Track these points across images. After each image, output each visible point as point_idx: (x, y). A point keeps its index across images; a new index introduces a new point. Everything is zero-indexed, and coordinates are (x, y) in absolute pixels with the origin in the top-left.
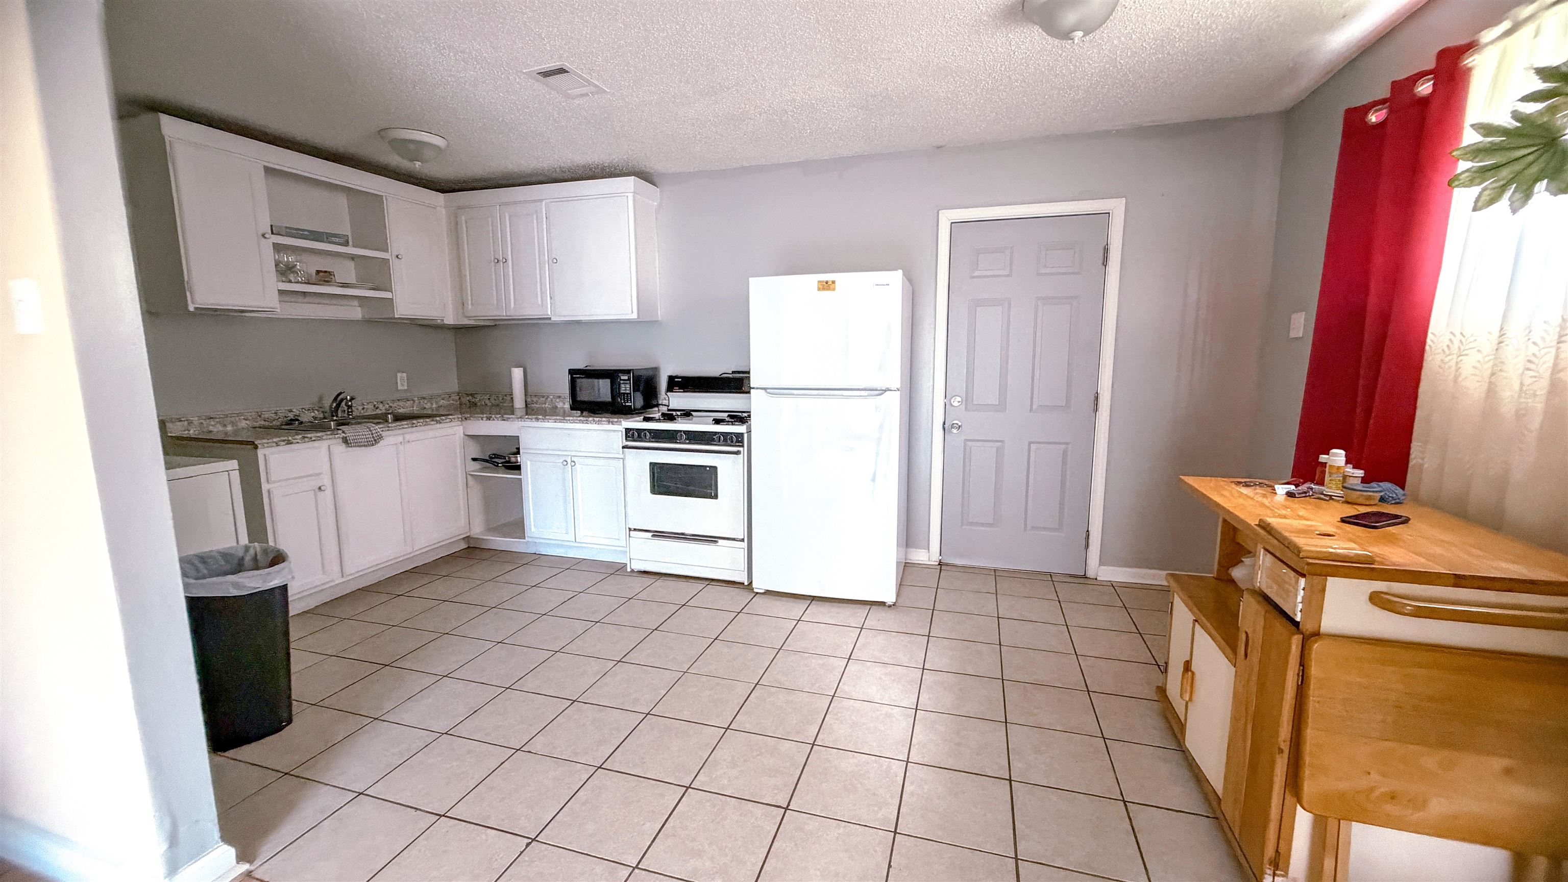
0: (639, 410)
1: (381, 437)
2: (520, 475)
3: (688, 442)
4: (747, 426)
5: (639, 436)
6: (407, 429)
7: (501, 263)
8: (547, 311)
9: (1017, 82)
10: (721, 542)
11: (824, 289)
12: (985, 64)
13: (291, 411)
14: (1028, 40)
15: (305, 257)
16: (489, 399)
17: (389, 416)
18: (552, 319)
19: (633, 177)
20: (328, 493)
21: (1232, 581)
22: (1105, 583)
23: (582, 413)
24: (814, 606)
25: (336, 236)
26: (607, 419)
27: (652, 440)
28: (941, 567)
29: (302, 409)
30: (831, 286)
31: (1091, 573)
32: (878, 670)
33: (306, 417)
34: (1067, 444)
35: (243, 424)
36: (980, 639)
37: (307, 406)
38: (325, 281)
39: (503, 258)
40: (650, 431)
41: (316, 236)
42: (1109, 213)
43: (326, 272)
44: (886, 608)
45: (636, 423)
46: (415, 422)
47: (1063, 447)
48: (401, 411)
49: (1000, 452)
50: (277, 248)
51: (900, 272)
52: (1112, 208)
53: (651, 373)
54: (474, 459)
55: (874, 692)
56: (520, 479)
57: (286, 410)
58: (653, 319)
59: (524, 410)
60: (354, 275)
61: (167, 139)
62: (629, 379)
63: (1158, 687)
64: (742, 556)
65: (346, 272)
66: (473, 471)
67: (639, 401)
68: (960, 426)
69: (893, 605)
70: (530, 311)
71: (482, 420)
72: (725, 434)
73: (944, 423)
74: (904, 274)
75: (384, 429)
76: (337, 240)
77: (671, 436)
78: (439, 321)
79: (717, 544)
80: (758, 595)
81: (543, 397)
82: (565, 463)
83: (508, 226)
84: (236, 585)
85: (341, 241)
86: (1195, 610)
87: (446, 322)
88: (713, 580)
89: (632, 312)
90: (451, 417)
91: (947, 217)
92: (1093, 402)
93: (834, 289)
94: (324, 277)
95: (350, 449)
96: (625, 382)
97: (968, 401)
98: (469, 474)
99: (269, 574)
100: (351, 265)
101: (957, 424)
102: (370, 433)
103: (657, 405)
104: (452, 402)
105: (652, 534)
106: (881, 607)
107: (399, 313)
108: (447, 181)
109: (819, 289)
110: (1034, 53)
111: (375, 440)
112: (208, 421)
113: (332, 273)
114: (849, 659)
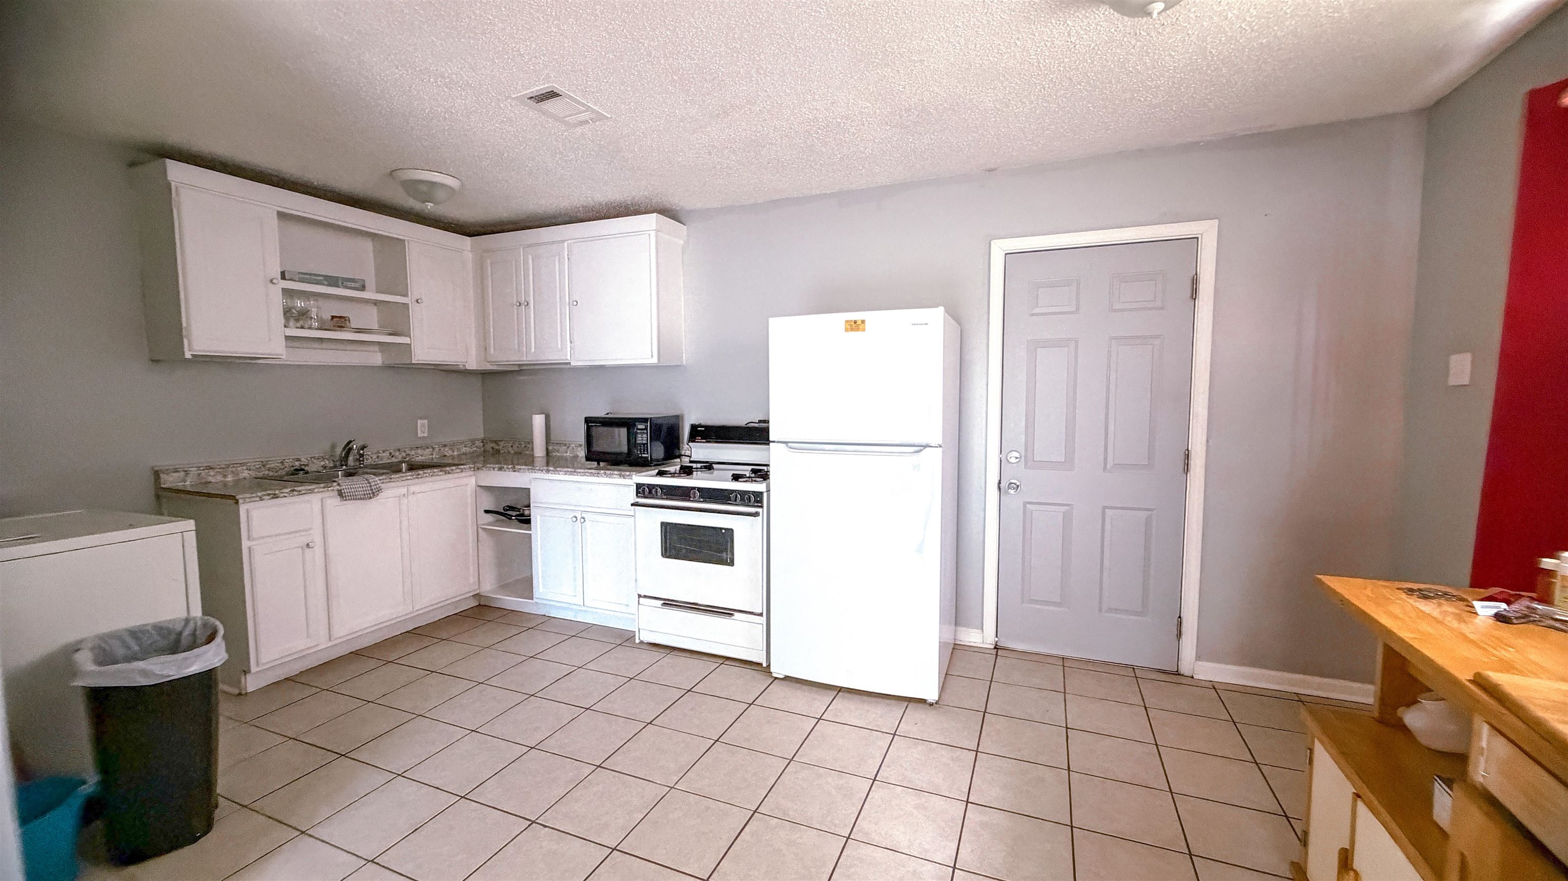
0: (657, 460)
1: (379, 490)
2: (530, 530)
3: (702, 500)
4: (767, 484)
5: (650, 492)
6: (411, 481)
7: (523, 307)
8: (566, 355)
9: (1081, 85)
10: (737, 615)
11: (852, 330)
12: (1039, 63)
13: (299, 460)
14: (1091, 27)
15: (322, 303)
16: (512, 446)
17: (403, 464)
18: (572, 364)
19: (655, 214)
20: (318, 550)
21: (1403, 728)
22: (1204, 684)
23: (599, 464)
24: (841, 700)
25: (353, 280)
26: (619, 472)
27: (664, 497)
28: (997, 652)
29: (311, 458)
30: (861, 327)
31: (1185, 669)
32: (910, 800)
33: (312, 468)
34: (1151, 510)
35: (246, 474)
36: (1042, 759)
37: (318, 455)
38: (338, 326)
39: (525, 301)
40: (662, 487)
41: (333, 281)
42: (1197, 238)
43: (340, 317)
44: (927, 706)
45: (649, 478)
46: (421, 472)
47: (1144, 514)
48: (420, 459)
49: (1067, 519)
50: (285, 291)
51: (941, 309)
52: (1201, 232)
53: (672, 421)
54: (487, 512)
55: (901, 837)
56: (531, 534)
57: (293, 459)
58: (679, 364)
59: (545, 461)
60: (376, 319)
61: (173, 184)
62: (646, 429)
63: (1293, 863)
64: (760, 632)
65: (370, 317)
66: (483, 525)
67: (658, 451)
68: (1018, 486)
69: (936, 703)
70: (551, 356)
71: (494, 470)
72: (743, 493)
73: (1000, 483)
74: (947, 311)
75: (385, 481)
76: (353, 285)
77: (684, 493)
78: (461, 366)
79: (733, 617)
80: (776, 680)
81: (566, 445)
82: (575, 519)
83: (531, 268)
84: (144, 673)
85: (357, 285)
86: (1355, 777)
87: (468, 368)
88: (728, 658)
89: (652, 356)
90: (462, 467)
91: (1000, 248)
92: (1183, 462)
93: (864, 330)
94: (340, 322)
95: (345, 502)
96: (643, 431)
97: (1028, 459)
98: (483, 529)
99: (186, 659)
100: (374, 310)
101: (1015, 484)
102: (368, 485)
103: (680, 456)
104: (475, 449)
105: (663, 602)
106: (921, 705)
107: (416, 359)
108: (473, 225)
109: (846, 330)
110: (1100, 44)
111: (373, 493)
112: (206, 471)
113: (347, 318)
114: (875, 780)
